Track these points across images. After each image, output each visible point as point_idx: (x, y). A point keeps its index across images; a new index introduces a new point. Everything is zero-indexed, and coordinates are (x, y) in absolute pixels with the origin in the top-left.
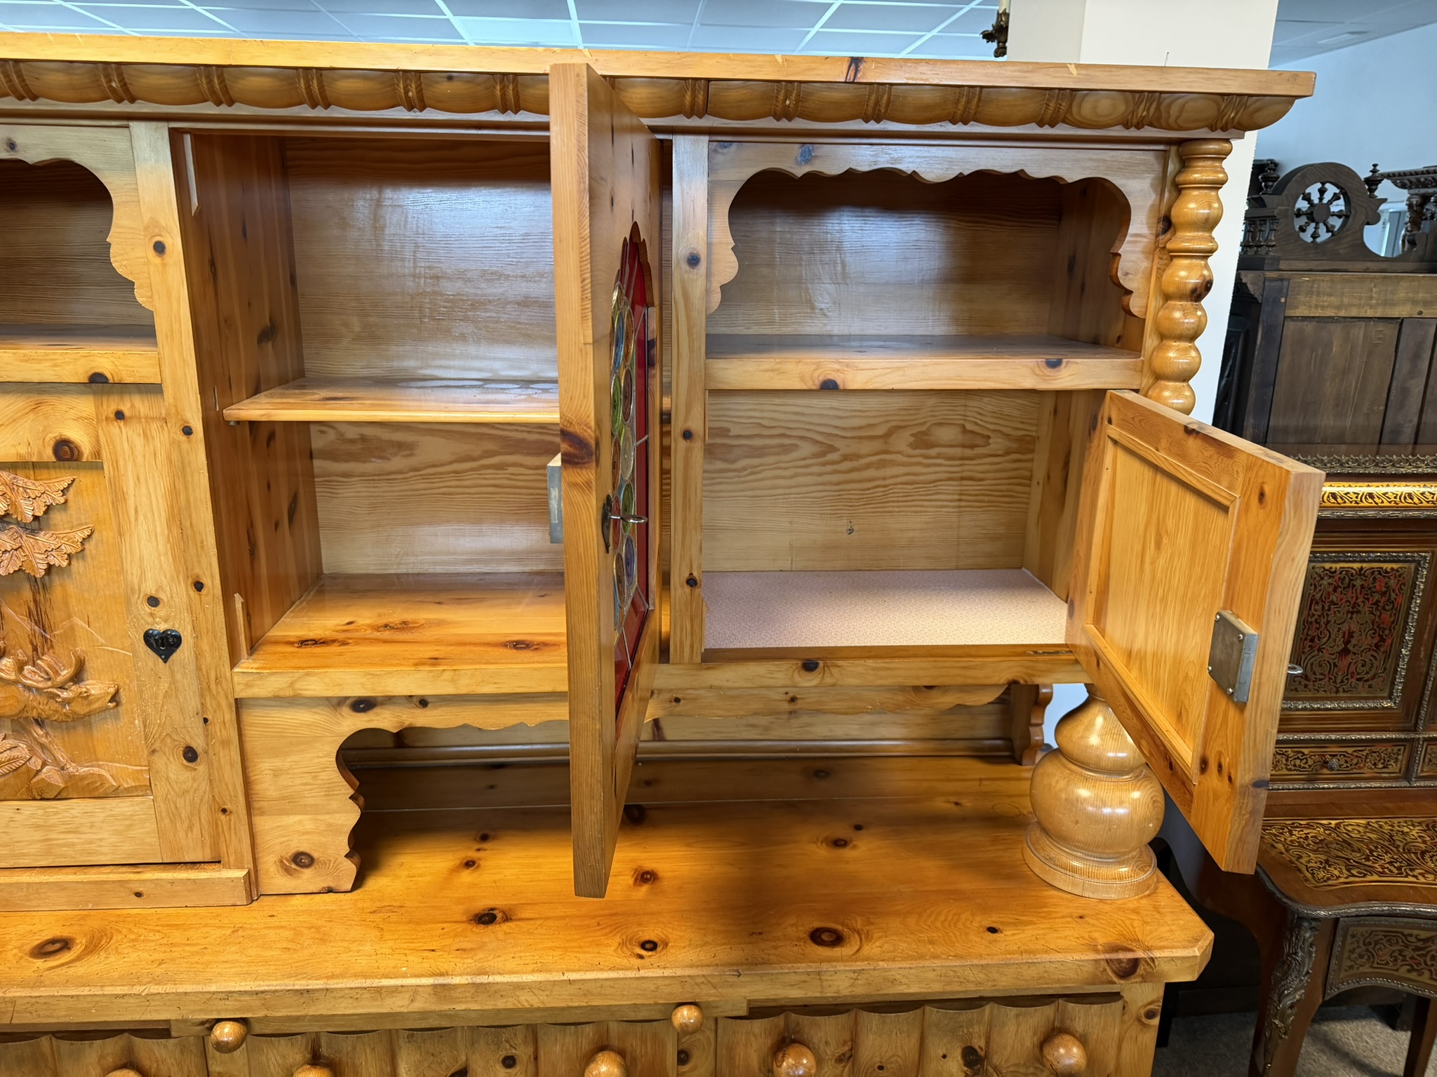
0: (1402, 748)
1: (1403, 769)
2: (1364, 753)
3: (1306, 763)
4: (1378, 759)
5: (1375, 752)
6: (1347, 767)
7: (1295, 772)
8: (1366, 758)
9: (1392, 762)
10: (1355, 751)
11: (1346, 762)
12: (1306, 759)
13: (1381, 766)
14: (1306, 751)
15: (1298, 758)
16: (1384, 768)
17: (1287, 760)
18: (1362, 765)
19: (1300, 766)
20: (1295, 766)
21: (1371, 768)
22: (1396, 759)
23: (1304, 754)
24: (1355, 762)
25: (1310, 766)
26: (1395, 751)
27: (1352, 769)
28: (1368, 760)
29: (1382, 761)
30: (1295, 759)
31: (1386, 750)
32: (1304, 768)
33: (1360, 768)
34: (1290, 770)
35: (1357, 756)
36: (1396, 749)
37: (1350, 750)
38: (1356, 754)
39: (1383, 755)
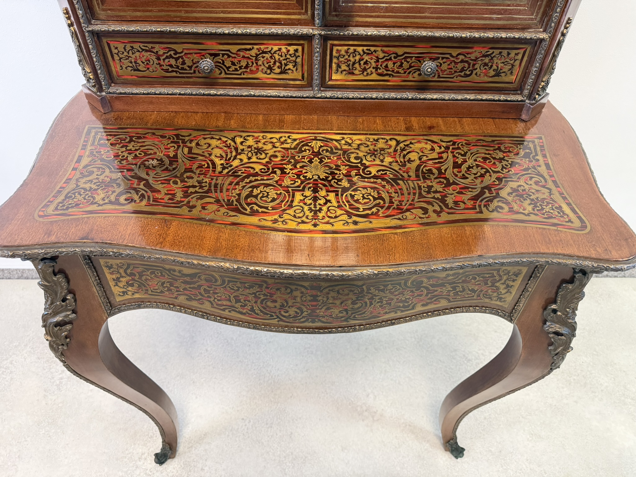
0: (300, 48)
1: (306, 75)
2: (253, 53)
3: (184, 63)
4: (272, 61)
5: (266, 53)
6: (236, 70)
7: (174, 74)
8: (256, 59)
9: (290, 66)
10: (239, 50)
11: (233, 64)
12: (182, 57)
13: (278, 71)
14: (179, 48)
15: (171, 56)
16: (281, 73)
17: (158, 59)
18: (254, 68)
19: (178, 67)
20: (171, 66)
21: (266, 73)
22: (295, 62)
23: (176, 53)
24: (244, 63)
25: (190, 67)
26: (292, 52)
27: (244, 73)
28: (260, 63)
29: (278, 64)
30: (167, 57)
31: (280, 49)
32: (183, 69)
33: (252, 72)
34: (167, 71)
35: (244, 57)
36: (292, 49)
37: (234, 49)
38: (242, 54)
39: (277, 57)
